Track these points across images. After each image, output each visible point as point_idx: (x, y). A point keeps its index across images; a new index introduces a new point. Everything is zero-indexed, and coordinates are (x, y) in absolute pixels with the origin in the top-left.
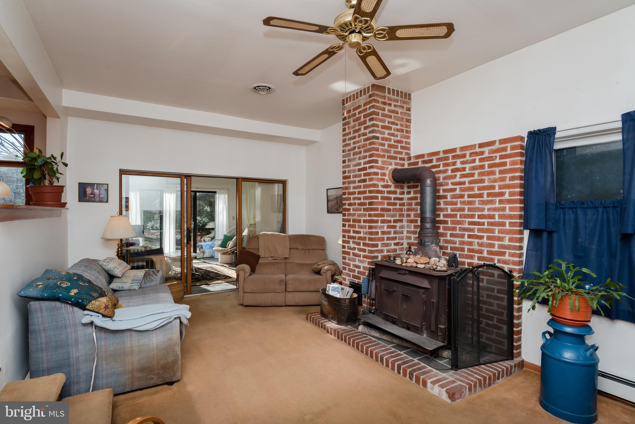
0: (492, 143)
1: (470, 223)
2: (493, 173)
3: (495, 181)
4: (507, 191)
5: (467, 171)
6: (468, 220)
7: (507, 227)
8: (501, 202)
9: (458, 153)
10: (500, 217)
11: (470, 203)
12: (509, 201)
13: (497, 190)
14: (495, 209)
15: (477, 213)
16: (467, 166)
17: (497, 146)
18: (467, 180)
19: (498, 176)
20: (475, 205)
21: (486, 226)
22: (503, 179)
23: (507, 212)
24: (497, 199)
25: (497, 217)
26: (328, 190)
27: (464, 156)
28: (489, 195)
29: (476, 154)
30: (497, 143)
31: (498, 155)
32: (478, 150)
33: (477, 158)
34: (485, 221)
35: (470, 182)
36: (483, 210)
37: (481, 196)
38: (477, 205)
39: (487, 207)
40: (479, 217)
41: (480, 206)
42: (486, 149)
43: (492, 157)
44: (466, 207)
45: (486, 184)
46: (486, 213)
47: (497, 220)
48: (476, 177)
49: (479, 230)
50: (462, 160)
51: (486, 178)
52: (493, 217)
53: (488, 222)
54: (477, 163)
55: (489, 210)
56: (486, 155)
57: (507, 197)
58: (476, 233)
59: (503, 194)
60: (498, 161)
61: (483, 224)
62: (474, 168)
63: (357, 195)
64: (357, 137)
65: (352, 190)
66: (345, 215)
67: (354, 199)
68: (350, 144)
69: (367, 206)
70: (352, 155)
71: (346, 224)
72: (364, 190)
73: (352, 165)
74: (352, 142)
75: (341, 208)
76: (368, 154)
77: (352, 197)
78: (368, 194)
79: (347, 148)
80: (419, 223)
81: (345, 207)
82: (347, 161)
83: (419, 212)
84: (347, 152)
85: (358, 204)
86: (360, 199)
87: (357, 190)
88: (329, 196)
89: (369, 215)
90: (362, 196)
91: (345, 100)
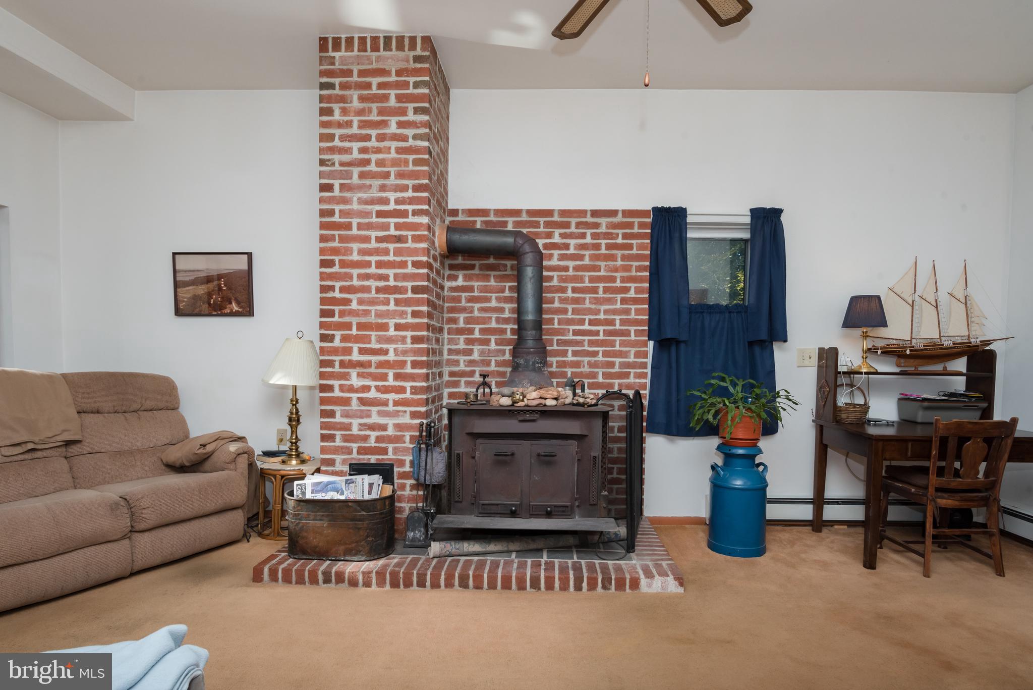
0: (613, 213)
1: (576, 333)
2: (613, 258)
3: (616, 270)
4: (633, 285)
5: (572, 251)
6: (572, 328)
7: (633, 337)
8: (623, 301)
9: (556, 218)
10: (623, 322)
11: (576, 301)
12: (635, 301)
13: (618, 284)
14: (615, 312)
15: (587, 318)
16: (573, 242)
17: (619, 218)
18: (571, 264)
19: (619, 263)
20: (585, 304)
21: (601, 337)
22: (627, 269)
23: (633, 316)
24: (619, 297)
25: (618, 322)
27: (567, 225)
28: (606, 290)
29: (587, 225)
30: (620, 214)
31: (620, 232)
32: (589, 219)
33: (589, 232)
34: (601, 328)
35: (576, 268)
36: (597, 312)
37: (595, 290)
38: (587, 305)
39: (603, 308)
40: (591, 323)
41: (593, 306)
42: (603, 221)
43: (612, 234)
44: (570, 307)
45: (602, 273)
46: (602, 316)
47: (618, 327)
48: (587, 261)
49: (591, 343)
50: (563, 231)
51: (602, 264)
52: (611, 322)
53: (604, 331)
54: (588, 240)
55: (606, 312)
56: (603, 229)
57: (632, 294)
58: (586, 348)
59: (627, 290)
60: (620, 240)
61: (597, 333)
62: (583, 247)
63: (373, 270)
64: (374, 139)
65: (355, 257)
66: (331, 314)
67: (361, 277)
68: (348, 151)
69: (410, 295)
70: (355, 176)
71: (333, 336)
72: (398, 259)
73: (355, 199)
74: (356, 146)
75: (231, 303)
76: (410, 183)
77: (355, 272)
78: (410, 270)
79: (337, 158)
80: (477, 335)
81: (330, 295)
82: (337, 188)
83: (476, 313)
84: (337, 167)
85: (379, 290)
86: (385, 278)
87: (373, 259)
88: (180, 271)
89: (415, 314)
90: (391, 272)
91: (330, 42)
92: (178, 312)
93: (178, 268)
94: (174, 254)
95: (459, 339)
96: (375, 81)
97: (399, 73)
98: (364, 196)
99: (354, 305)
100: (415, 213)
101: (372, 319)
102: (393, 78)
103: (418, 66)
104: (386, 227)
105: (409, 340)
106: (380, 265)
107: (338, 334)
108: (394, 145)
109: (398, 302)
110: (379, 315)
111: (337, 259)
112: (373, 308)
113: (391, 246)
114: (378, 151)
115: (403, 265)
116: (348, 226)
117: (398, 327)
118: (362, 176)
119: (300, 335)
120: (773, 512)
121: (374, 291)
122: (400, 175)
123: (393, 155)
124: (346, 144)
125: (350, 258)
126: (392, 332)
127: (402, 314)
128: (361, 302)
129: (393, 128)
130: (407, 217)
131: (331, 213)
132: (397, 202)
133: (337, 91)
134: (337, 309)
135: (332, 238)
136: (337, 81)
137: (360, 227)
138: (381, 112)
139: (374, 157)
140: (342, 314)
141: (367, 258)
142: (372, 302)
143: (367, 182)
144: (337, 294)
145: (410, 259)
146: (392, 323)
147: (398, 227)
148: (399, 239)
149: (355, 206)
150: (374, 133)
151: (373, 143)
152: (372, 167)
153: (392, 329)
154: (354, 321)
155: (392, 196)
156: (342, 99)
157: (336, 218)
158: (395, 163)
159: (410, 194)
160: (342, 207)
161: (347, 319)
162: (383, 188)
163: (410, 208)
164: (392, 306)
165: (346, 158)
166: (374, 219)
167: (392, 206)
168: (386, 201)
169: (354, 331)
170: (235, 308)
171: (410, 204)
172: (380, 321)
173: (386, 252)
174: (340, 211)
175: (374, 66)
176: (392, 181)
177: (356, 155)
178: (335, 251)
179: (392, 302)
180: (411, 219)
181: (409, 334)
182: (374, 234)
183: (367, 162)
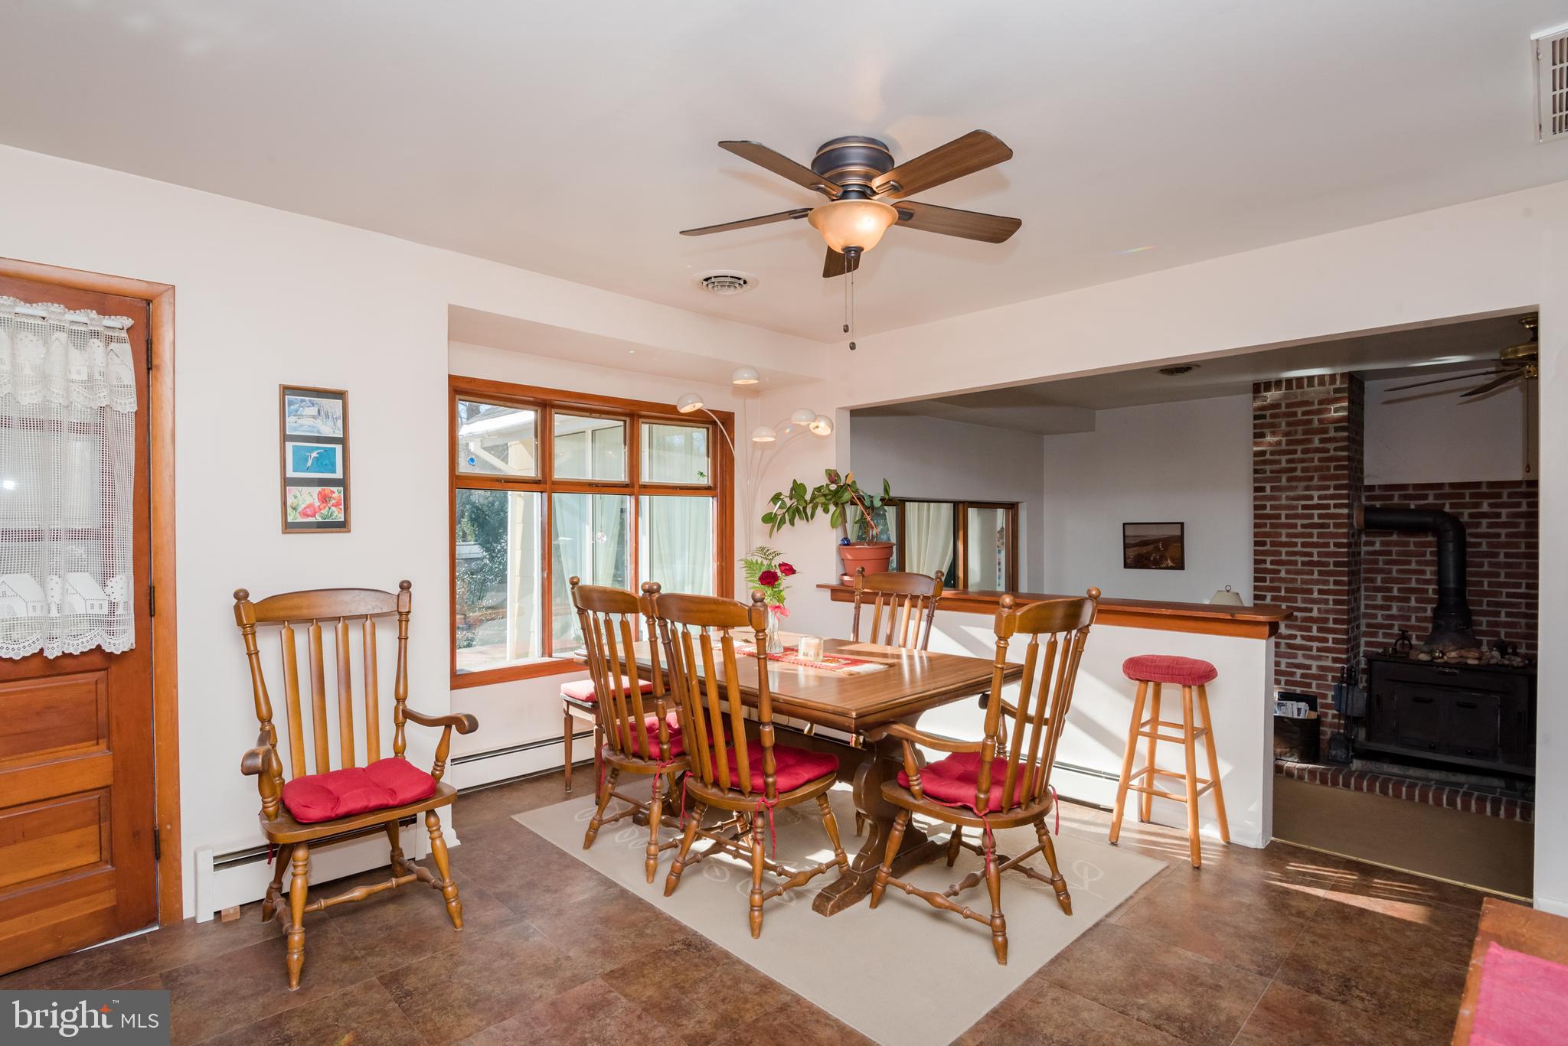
11: (1509, 566)
15: (1524, 581)
26: (1126, 526)
29: (1523, 495)
33: (1525, 502)
44: (1502, 571)
48: (1522, 529)
49: (1528, 605)
54: (1525, 509)
63: (1299, 548)
64: (1299, 452)
65: (1284, 539)
66: (1264, 580)
67: (1288, 554)
68: (1278, 462)
69: (1332, 567)
70: (1284, 480)
71: (1265, 596)
72: (1321, 541)
73: (1284, 496)
74: (1284, 458)
75: (1167, 560)
76: (1332, 483)
77: (1284, 550)
78: (1332, 548)
79: (1268, 467)
80: (1395, 593)
81: (1262, 566)
82: (1268, 489)
83: (1394, 574)
84: (1268, 474)
85: (1304, 564)
86: (1310, 555)
87: (1299, 540)
88: (1129, 536)
89: (1336, 583)
90: (1315, 551)
91: (1263, 385)
92: (1126, 566)
93: (1126, 534)
94: (1124, 524)
95: (1376, 596)
96: (1300, 410)
97: (1321, 403)
98: (1291, 494)
99: (1283, 574)
100: (1336, 506)
101: (1299, 585)
102: (1316, 407)
103: (1338, 395)
104: (1311, 517)
105: (1331, 602)
106: (1304, 545)
107: (1269, 595)
108: (1317, 456)
109: (1320, 573)
110: (1304, 582)
111: (1268, 540)
112: (1299, 577)
113: (1315, 531)
114: (1303, 461)
115: (1327, 545)
116: (1278, 517)
117: (1321, 592)
118: (1289, 480)
119: (1228, 588)
121: (1300, 564)
122: (1322, 478)
123: (1316, 463)
124: (1276, 457)
125: (1279, 540)
126: (1316, 595)
127: (1326, 582)
128: (1288, 572)
129: (1316, 443)
130: (1329, 509)
131: (1264, 507)
132: (1320, 498)
133: (1268, 420)
134: (1268, 576)
135: (1264, 525)
136: (1268, 413)
137: (1287, 517)
138: (1305, 432)
139: (1299, 466)
140: (1272, 579)
141: (1294, 540)
142: (1298, 572)
143: (1294, 484)
144: (1268, 566)
145: (1332, 541)
146: (1316, 588)
147: (1320, 516)
148: (1322, 526)
149: (1284, 502)
150: (1299, 448)
151: (1299, 455)
152: (1298, 473)
153: (1316, 593)
154: (1283, 586)
155: (1316, 494)
156: (1272, 426)
157: (1268, 511)
158: (1317, 469)
159: (1331, 491)
160: (1273, 503)
161: (1276, 584)
162: (1307, 488)
163: (1332, 502)
164: (1316, 576)
165: (1276, 467)
166: (1300, 511)
167: (1315, 501)
168: (1311, 498)
169: (1283, 593)
170: (1170, 564)
171: (1331, 499)
172: (1305, 586)
173: (1311, 535)
174: (1271, 506)
175: (1299, 399)
176: (1316, 482)
177: (1284, 464)
178: (1267, 535)
179: (1316, 573)
180: (1333, 511)
181: (1331, 598)
182: (1300, 522)
183: (1294, 469)
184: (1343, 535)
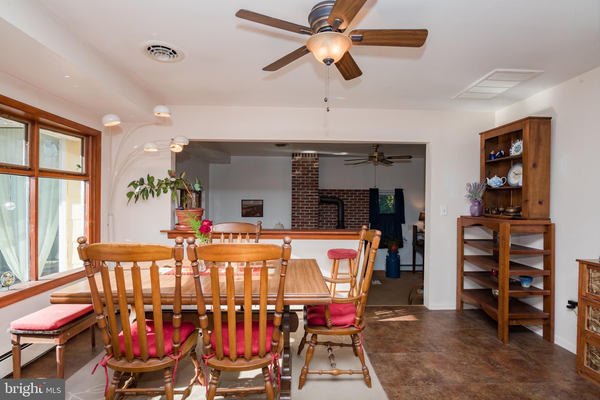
0: (360, 191)
1: (351, 222)
2: (360, 202)
3: (361, 205)
4: (365, 209)
5: (349, 200)
6: (349, 220)
7: (365, 223)
8: (363, 213)
9: (345, 192)
10: (363, 219)
11: (350, 213)
12: (366, 213)
13: (361, 209)
14: (361, 216)
15: (353, 218)
16: (349, 198)
17: (361, 192)
18: (349, 204)
19: (362, 203)
21: (357, 223)
22: (364, 205)
23: (365, 217)
24: (362, 212)
25: (361, 219)
26: (243, 201)
27: (348, 194)
28: (358, 210)
29: (353, 194)
30: (362, 191)
31: (362, 195)
32: (354, 192)
33: (354, 195)
34: (357, 220)
35: (351, 205)
36: (356, 216)
37: (355, 210)
38: (353, 214)
39: (357, 215)
40: (355, 219)
41: (355, 215)
42: (357, 193)
43: (359, 196)
44: (349, 215)
45: (357, 206)
46: (357, 217)
47: (361, 220)
48: (353, 203)
49: (354, 224)
50: (347, 195)
51: (357, 204)
52: (360, 219)
53: (358, 221)
54: (353, 197)
55: (358, 216)
56: (357, 195)
57: (365, 211)
58: (353, 225)
59: (364, 210)
60: (362, 198)
61: (356, 222)
62: (352, 199)
63: (305, 209)
64: (305, 178)
65: (301, 206)
66: (295, 220)
67: (302, 211)
68: (299, 180)
69: (314, 215)
70: (301, 186)
71: (295, 225)
72: (311, 206)
73: (301, 192)
74: (301, 179)
75: (257, 214)
76: (314, 188)
77: (301, 209)
78: (314, 209)
79: (296, 182)
80: (325, 222)
81: (294, 215)
82: (296, 189)
83: (324, 217)
84: (296, 184)
85: (306, 214)
86: (308, 211)
87: (305, 206)
88: (243, 205)
89: (315, 220)
90: (309, 210)
91: (295, 154)
92: (242, 216)
94: (242, 200)
96: (306, 164)
97: (311, 162)
98: (303, 191)
99: (300, 218)
100: (315, 195)
101: (305, 221)
102: (310, 163)
103: (316, 161)
104: (308, 199)
105: (314, 226)
106: (306, 208)
107: (296, 225)
108: (310, 179)
109: (311, 217)
110: (306, 220)
111: (296, 206)
112: (305, 218)
113: (309, 203)
114: (306, 180)
115: (312, 208)
116: (299, 198)
117: (311, 223)
118: (302, 186)
119: (279, 223)
120: (402, 269)
121: (305, 214)
122: (311, 186)
123: (310, 181)
124: (299, 179)
125: (299, 206)
126: (309, 224)
127: (312, 220)
128: (302, 217)
129: (310, 175)
130: (313, 196)
131: (295, 195)
132: (311, 193)
133: (296, 166)
134: (296, 218)
135: (295, 201)
136: (296, 164)
137: (302, 199)
138: (307, 171)
139: (305, 182)
140: (297, 220)
141: (304, 206)
142: (305, 217)
143: (304, 188)
144: (296, 215)
145: (314, 207)
146: (309, 222)
147: (311, 199)
148: (312, 202)
149: (301, 194)
150: (305, 176)
151: (305, 179)
152: (305, 184)
153: (309, 223)
154: (300, 221)
155: (310, 191)
156: (298, 168)
157: (296, 197)
158: (310, 183)
159: (314, 191)
160: (297, 194)
161: (298, 221)
162: (307, 189)
163: (314, 194)
164: (309, 218)
165: (298, 182)
166: (305, 197)
167: (310, 194)
168: (308, 193)
169: (300, 224)
170: (258, 215)
171: (314, 193)
172: (306, 221)
173: (308, 205)
174: (297, 195)
175: (306, 160)
176: (310, 188)
177: (301, 181)
178: (296, 204)
179: (310, 217)
180: (314, 197)
181: (314, 224)
182: (305, 200)
183: (304, 183)
184: (317, 205)
